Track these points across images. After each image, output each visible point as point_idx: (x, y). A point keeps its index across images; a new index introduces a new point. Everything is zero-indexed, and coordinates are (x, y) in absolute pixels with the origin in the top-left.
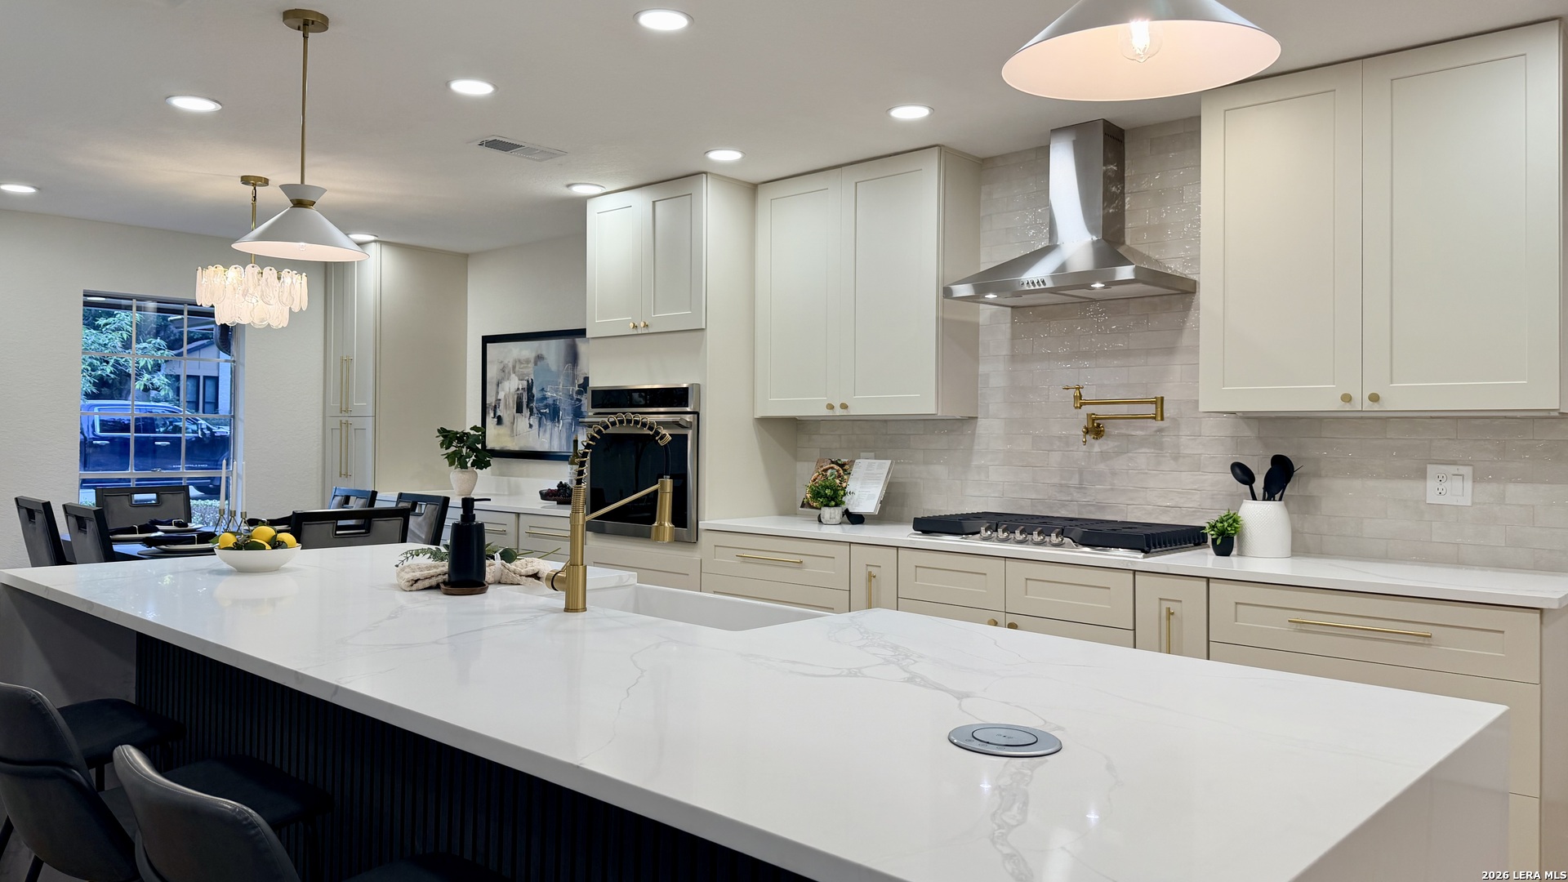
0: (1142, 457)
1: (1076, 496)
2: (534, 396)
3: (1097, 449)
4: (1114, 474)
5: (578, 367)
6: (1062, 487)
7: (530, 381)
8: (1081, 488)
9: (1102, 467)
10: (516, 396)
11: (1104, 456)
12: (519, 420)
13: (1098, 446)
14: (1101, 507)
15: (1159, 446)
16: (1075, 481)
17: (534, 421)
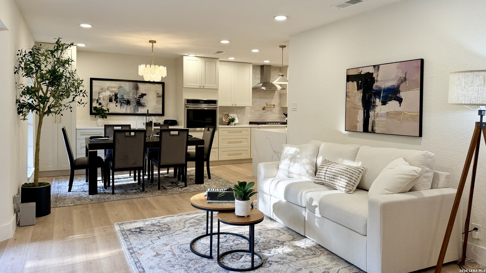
0: (269, 113)
1: (261, 118)
2: (118, 97)
3: (263, 112)
4: (265, 115)
5: (139, 91)
6: (259, 117)
7: (116, 93)
8: (261, 117)
9: (264, 114)
10: (109, 97)
11: (264, 113)
12: (110, 104)
13: (264, 111)
14: (264, 120)
15: (271, 111)
16: (260, 116)
17: (118, 105)
